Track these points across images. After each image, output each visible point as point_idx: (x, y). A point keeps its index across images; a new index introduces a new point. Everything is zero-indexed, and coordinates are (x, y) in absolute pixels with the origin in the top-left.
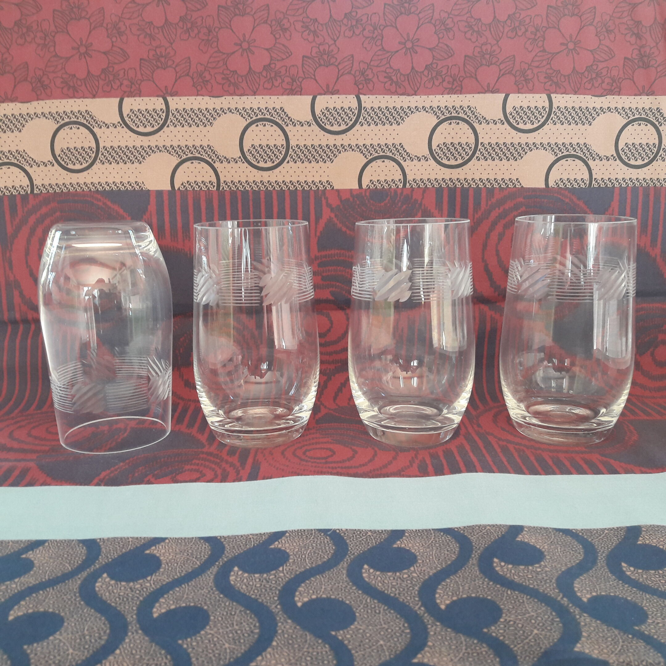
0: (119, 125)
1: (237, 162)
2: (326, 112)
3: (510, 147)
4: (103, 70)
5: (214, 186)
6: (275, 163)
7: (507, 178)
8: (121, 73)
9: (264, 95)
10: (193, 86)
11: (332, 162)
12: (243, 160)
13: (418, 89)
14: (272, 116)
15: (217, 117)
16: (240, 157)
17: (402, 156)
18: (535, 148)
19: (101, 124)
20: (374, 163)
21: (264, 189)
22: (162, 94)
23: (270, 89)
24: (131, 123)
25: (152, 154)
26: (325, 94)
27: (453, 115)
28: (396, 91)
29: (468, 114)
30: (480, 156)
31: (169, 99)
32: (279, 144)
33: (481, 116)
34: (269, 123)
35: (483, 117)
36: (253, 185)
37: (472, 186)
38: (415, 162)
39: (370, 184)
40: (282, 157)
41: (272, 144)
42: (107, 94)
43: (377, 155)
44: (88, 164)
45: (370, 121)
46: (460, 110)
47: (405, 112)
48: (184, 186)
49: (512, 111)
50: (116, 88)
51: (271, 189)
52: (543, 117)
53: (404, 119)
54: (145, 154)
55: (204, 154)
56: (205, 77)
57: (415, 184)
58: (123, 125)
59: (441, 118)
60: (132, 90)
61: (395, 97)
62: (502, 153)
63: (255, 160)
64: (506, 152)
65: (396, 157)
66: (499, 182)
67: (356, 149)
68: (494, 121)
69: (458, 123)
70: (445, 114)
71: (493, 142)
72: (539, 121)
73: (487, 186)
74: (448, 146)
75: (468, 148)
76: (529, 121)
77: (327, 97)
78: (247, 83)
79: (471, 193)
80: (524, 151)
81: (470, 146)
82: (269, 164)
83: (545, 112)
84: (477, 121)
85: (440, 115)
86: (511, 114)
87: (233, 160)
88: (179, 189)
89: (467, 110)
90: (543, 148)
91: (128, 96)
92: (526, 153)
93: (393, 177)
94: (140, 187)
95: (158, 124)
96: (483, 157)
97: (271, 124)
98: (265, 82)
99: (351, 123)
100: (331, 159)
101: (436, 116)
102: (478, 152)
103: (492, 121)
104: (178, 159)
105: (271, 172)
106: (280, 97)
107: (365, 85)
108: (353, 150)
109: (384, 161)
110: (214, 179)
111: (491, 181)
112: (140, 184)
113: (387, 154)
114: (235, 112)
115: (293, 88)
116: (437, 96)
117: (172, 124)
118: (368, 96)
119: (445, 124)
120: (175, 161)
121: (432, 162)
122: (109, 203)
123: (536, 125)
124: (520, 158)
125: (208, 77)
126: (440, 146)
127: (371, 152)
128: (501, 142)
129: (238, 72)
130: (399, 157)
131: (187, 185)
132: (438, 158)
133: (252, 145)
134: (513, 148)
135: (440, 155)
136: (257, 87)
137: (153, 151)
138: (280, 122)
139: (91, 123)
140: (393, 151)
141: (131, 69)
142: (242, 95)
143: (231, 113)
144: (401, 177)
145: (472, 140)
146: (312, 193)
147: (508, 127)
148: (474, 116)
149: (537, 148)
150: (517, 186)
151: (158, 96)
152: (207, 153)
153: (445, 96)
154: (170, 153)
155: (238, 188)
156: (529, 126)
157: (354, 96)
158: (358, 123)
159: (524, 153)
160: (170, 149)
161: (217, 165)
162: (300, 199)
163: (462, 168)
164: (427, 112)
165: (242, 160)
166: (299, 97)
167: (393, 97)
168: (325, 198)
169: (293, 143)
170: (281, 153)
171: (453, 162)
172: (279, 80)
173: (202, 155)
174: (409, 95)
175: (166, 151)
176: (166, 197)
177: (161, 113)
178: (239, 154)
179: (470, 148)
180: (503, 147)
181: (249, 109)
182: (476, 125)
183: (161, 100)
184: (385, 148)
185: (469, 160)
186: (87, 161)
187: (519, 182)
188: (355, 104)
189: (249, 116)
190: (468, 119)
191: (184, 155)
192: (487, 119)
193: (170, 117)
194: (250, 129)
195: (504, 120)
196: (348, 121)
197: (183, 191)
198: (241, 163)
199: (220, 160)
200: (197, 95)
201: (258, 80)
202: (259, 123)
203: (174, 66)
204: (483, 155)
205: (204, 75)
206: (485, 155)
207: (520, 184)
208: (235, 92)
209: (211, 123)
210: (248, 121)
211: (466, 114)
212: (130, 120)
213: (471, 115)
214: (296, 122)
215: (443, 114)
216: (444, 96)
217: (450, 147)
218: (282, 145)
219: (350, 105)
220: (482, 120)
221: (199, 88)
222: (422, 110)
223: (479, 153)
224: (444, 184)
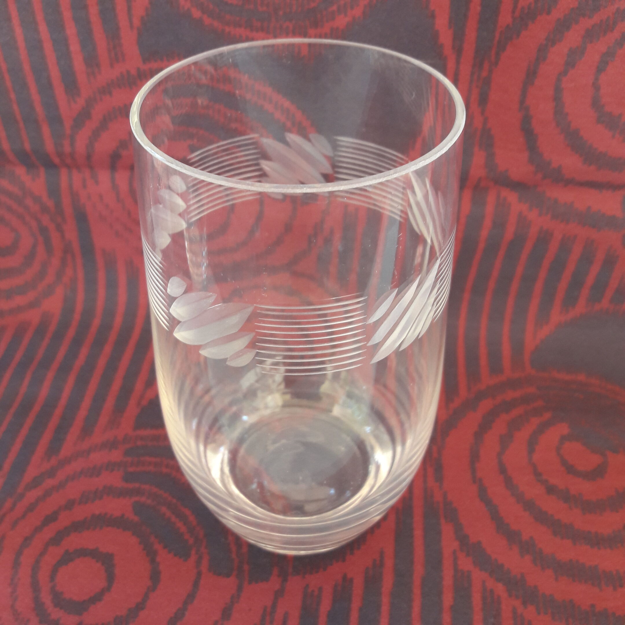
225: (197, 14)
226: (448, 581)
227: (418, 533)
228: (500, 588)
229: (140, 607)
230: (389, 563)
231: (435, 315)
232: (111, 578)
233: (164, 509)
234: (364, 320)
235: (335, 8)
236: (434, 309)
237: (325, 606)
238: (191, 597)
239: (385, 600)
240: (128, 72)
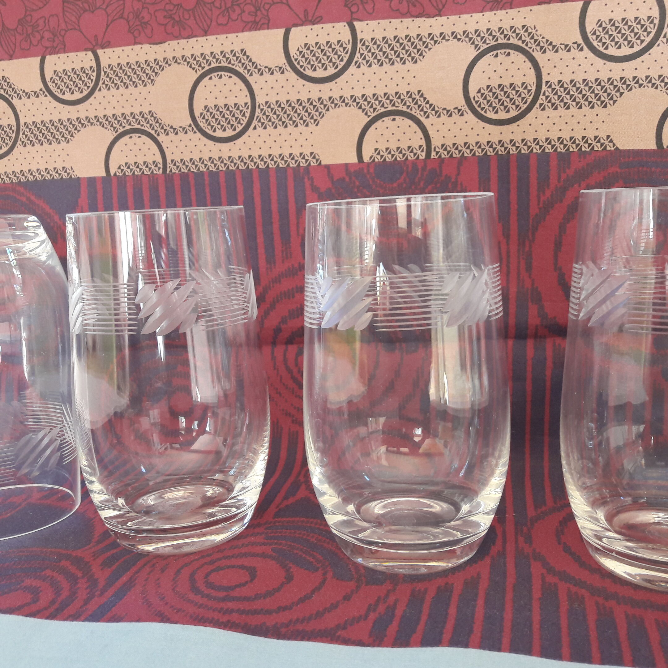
0: (41, 92)
1: (186, 133)
2: (305, 50)
3: (594, 86)
4: (19, 21)
5: (159, 168)
6: (238, 130)
7: (590, 135)
8: (41, 22)
9: (218, 34)
10: (129, 31)
11: (317, 125)
12: (195, 129)
13: (444, 6)
14: (230, 63)
15: (159, 71)
16: (190, 126)
17: (422, 110)
18: (637, 86)
19: (21, 93)
20: (379, 124)
21: (224, 169)
22: (91, 47)
23: (226, 25)
24: (56, 89)
25: (82, 129)
26: (302, 25)
27: (500, 41)
28: (408, 12)
29: (523, 38)
30: (545, 103)
31: (100, 52)
32: (241, 102)
33: (544, 40)
34: (226, 74)
35: (547, 41)
36: (209, 164)
37: (535, 151)
38: (444, 118)
39: (375, 155)
40: (246, 120)
41: (231, 103)
42: (26, 54)
43: (383, 110)
44: (8, 147)
45: (372, 59)
46: (510, 33)
47: (424, 43)
48: (122, 170)
49: (596, 27)
50: (35, 43)
51: (234, 169)
52: (649, 33)
53: (424, 54)
54: (73, 130)
55: (145, 124)
56: (143, 18)
57: (446, 153)
58: (46, 93)
59: (482, 49)
60: (55, 45)
61: (408, 21)
62: (580, 96)
63: (209, 127)
64: (588, 94)
65: (413, 113)
66: (577, 142)
67: (350, 102)
68: (566, 46)
69: (508, 54)
70: (488, 42)
71: (566, 79)
72: (642, 41)
73: (559, 150)
74: (494, 90)
75: (526, 91)
76: (626, 43)
77: (306, 29)
78: (195, 19)
79: (533, 163)
80: (618, 91)
81: (529, 88)
82: (229, 133)
83: (652, 26)
84: (538, 48)
85: (480, 44)
86: (594, 34)
87: (181, 129)
88: (115, 174)
89: (522, 32)
90: (650, 85)
91: (50, 54)
92: (621, 94)
93: (409, 143)
94: (68, 174)
95: (88, 87)
96: (550, 105)
97: (229, 74)
98: (219, 15)
99: (343, 64)
100: (315, 120)
101: (473, 46)
102: (541, 97)
103: (563, 47)
104: (114, 133)
105: (232, 143)
106: (240, 35)
107: (361, 7)
108: (346, 106)
109: (394, 120)
110: (159, 159)
111: (565, 142)
112: (68, 171)
113: (399, 109)
114: (182, 62)
115: (257, 19)
116: (474, 15)
117: (104, 86)
118: (366, 22)
119: (489, 57)
120: (110, 136)
121: (470, 116)
122: (33, 198)
123: (637, 49)
124: (611, 102)
125: (147, 18)
126: (482, 91)
127: (374, 106)
128: (579, 78)
129: (183, 5)
130: (418, 112)
131: (125, 169)
132: (479, 109)
133: (206, 107)
134: (599, 87)
135: (482, 106)
136: (209, 23)
137: (83, 125)
138: (241, 70)
139: (9, 93)
140: (408, 104)
141: (53, 15)
142: (189, 37)
143: (176, 64)
144: (423, 142)
145: (531, 79)
146: (290, 172)
147: (590, 55)
148: (532, 41)
149: (640, 85)
150: (608, 148)
151: (86, 50)
152: (148, 123)
153: (487, 14)
154: (103, 126)
155: (190, 170)
156: (626, 51)
157: (345, 24)
158: (353, 63)
159: (618, 94)
160: (104, 121)
161: (161, 138)
162: (273, 180)
163: (518, 123)
164: (459, 40)
165: (193, 129)
166: (266, 32)
167: (405, 20)
168: (309, 179)
169: (260, 99)
170: (244, 115)
171: (502, 115)
172: (238, 11)
173: (142, 126)
174: (429, 16)
175: (98, 123)
176: (99, 186)
177: (90, 73)
178: (190, 121)
179: (529, 91)
180: (582, 86)
181: (199, 55)
182: (537, 55)
183: (90, 54)
184: (395, 99)
185: (529, 110)
186: (7, 144)
187: (611, 141)
188: (346, 36)
189: (200, 66)
190: (524, 46)
191: (121, 128)
192: (554, 44)
193: (102, 77)
194: (201, 84)
195: (583, 44)
196: (338, 62)
197: (121, 177)
198: (192, 133)
199: (165, 130)
200: (135, 43)
201: (209, 13)
202: (212, 75)
203: (104, 7)
204: (550, 101)
205: (141, 15)
206: (553, 101)
207: (614, 145)
208: (180, 34)
209: (152, 80)
210: (199, 73)
211: (520, 39)
212: (54, 85)
213: (528, 40)
214: (263, 68)
215: (485, 42)
216: (485, 13)
217: (498, 91)
218: (246, 104)
219: (339, 38)
220: (546, 46)
221: (136, 33)
222: (451, 38)
223: (544, 98)
224: (491, 150)
232: (253, 577)
233: (297, 551)
237: (430, 595)
238: (318, 589)
239: (481, 592)
240: (293, 265)
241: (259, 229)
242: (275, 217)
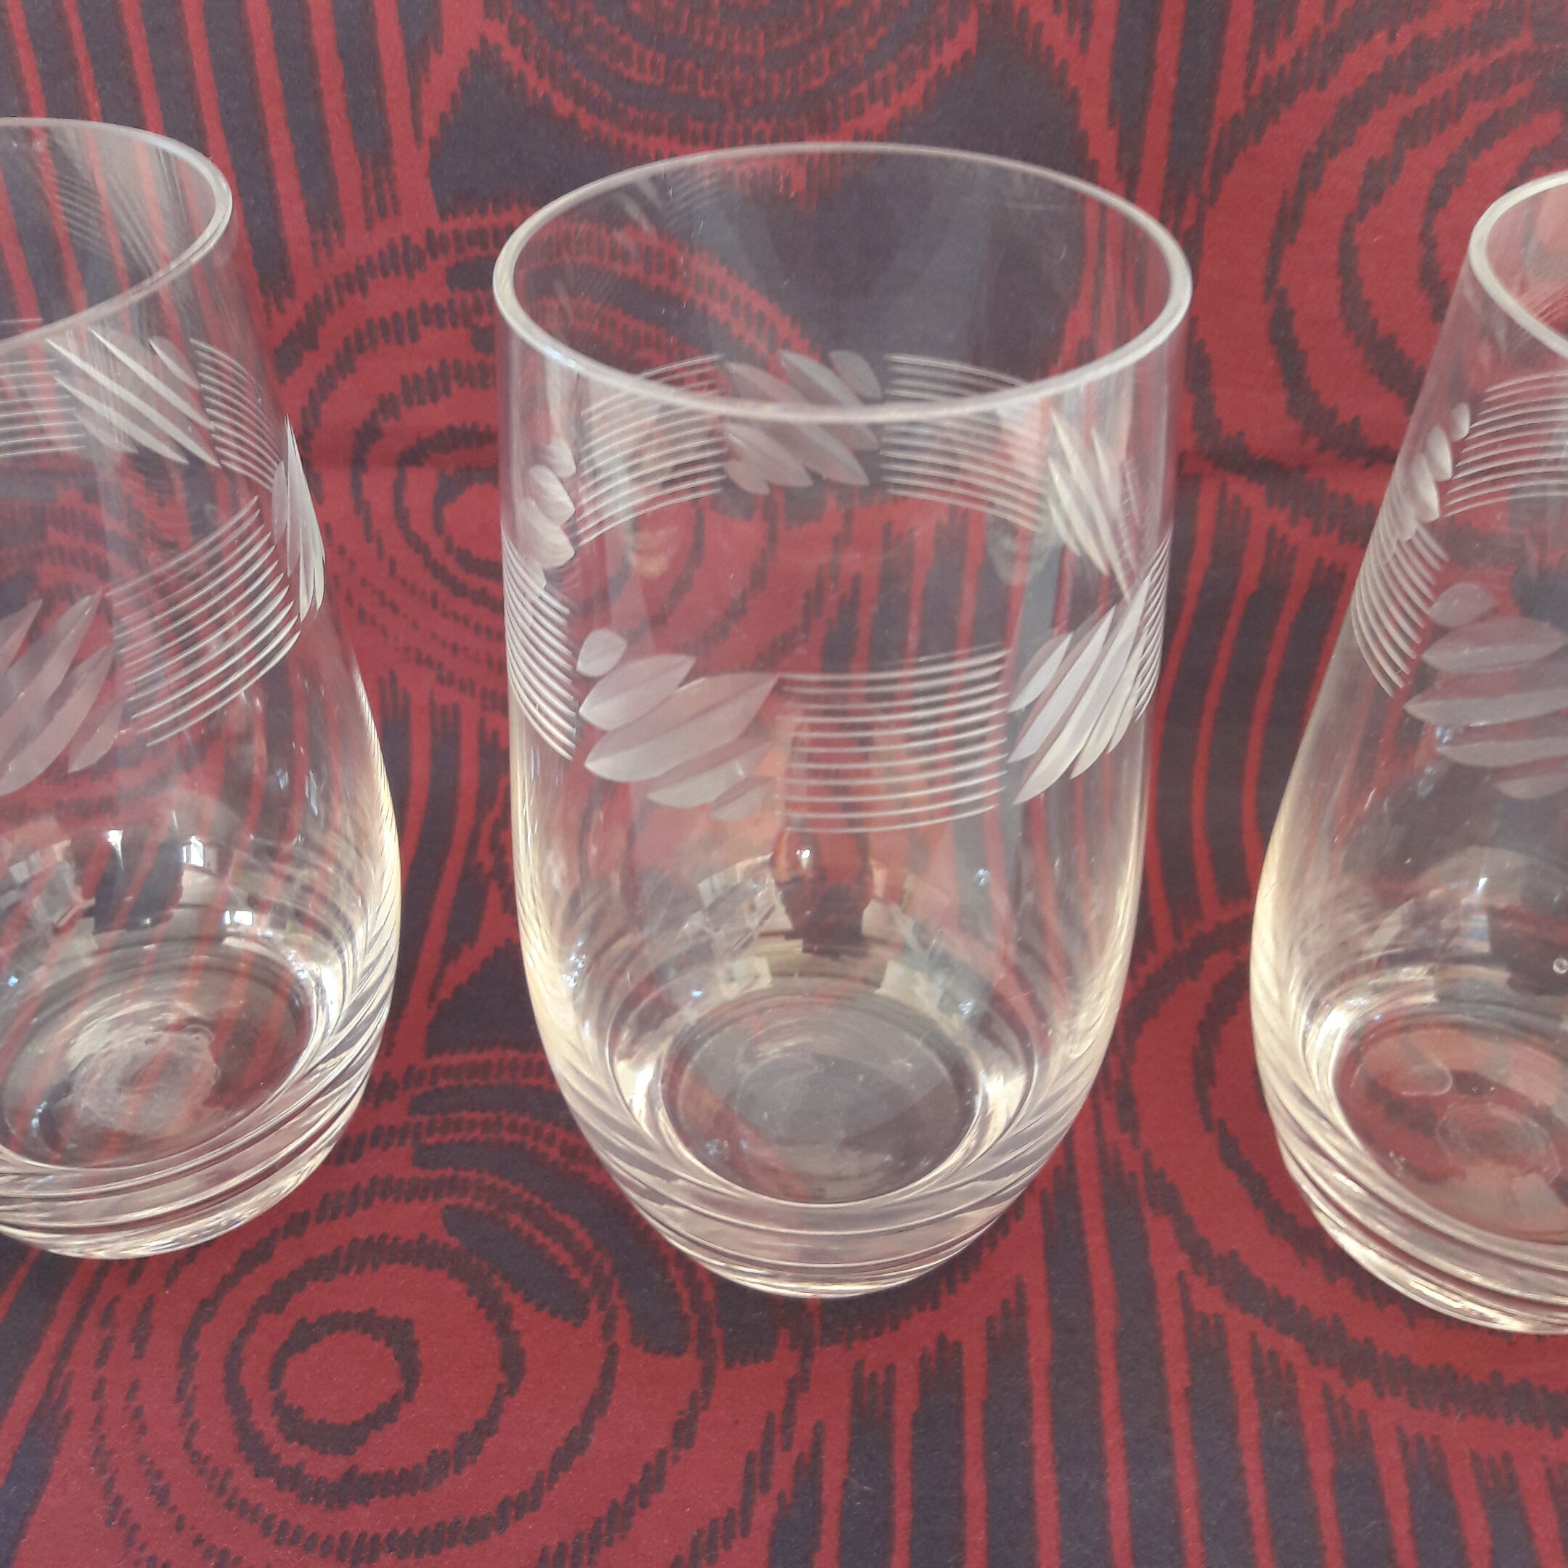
225: (563, 105)
226: (1173, 1338)
227: (1095, 1239)
228: (1290, 1347)
229: (485, 1428)
230: (1038, 1304)
231: (1138, 705)
232: (411, 1372)
233: (515, 1219)
234: (1005, 702)
235: (863, 88)
236: (1137, 691)
237: (905, 1403)
238: (598, 1403)
239: (1038, 1383)
240: (406, 239)
241: (274, 113)
242: (331, 74)
